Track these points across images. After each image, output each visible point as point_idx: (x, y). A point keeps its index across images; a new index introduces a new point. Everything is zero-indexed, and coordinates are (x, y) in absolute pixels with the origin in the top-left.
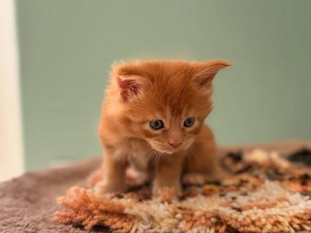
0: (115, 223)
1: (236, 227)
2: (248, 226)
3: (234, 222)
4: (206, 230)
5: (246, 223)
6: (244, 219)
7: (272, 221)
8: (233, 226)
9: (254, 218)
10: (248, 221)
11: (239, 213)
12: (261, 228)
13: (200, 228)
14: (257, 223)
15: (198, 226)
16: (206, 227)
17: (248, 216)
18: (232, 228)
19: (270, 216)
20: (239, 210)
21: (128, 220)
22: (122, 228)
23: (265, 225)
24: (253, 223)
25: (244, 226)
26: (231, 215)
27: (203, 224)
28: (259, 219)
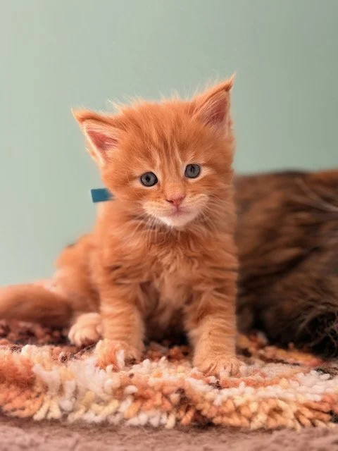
0: (10, 401)
1: (209, 416)
2: (229, 415)
3: (207, 405)
4: (161, 418)
5: (225, 410)
6: (224, 403)
7: (267, 407)
8: (204, 413)
9: (239, 401)
10: (230, 406)
11: (217, 390)
12: (250, 420)
13: (152, 413)
14: (244, 411)
15: (149, 409)
16: (162, 412)
17: (230, 398)
18: (204, 417)
19: (266, 400)
20: (219, 386)
21: (33, 395)
22: (23, 409)
23: (255, 414)
24: (238, 410)
25: (222, 415)
26: (205, 393)
27: (157, 407)
28: (247, 404)
